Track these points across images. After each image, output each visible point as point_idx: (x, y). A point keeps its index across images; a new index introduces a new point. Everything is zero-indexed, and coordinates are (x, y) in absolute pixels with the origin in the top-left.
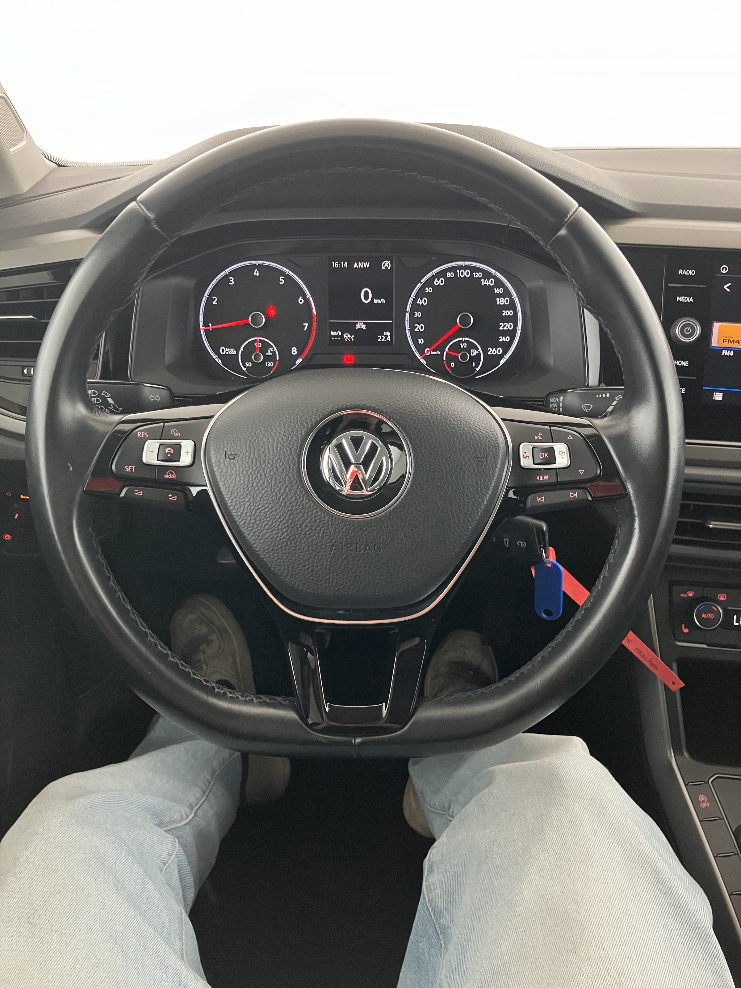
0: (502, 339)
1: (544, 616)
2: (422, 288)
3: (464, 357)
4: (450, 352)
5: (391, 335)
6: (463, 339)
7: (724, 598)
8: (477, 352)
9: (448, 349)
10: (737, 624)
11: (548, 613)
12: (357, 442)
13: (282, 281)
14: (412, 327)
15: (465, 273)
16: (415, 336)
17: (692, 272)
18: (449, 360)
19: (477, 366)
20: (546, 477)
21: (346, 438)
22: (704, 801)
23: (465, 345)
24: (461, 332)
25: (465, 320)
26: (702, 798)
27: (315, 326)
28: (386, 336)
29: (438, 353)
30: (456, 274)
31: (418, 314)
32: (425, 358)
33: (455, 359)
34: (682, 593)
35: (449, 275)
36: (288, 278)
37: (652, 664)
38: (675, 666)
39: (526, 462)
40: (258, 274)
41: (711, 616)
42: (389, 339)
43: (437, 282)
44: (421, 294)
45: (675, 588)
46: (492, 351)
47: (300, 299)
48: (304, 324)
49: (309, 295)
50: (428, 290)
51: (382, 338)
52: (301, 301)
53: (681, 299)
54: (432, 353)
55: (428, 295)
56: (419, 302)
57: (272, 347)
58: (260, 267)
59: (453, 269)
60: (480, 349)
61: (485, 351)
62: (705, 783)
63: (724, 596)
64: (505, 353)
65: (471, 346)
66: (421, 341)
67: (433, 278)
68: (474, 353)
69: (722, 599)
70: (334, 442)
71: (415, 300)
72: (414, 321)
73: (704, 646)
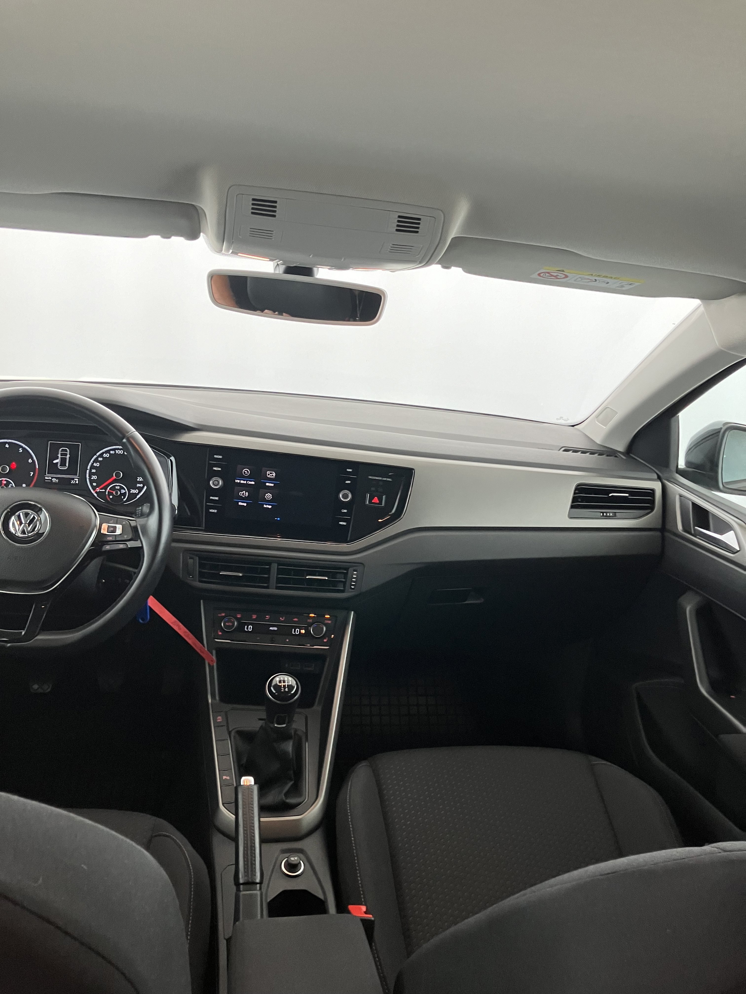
0: (138, 485)
1: (141, 621)
2: (97, 458)
3: (117, 493)
4: (110, 491)
5: (78, 481)
6: (118, 484)
7: (240, 616)
8: (125, 491)
9: (109, 489)
10: (247, 630)
11: (143, 620)
12: (27, 515)
13: (20, 451)
14: (90, 477)
15: (120, 452)
16: (92, 481)
17: (220, 457)
18: (109, 495)
19: (124, 498)
20: (111, 538)
21: (22, 512)
22: (220, 719)
23: (118, 488)
24: (115, 481)
25: (118, 475)
27: (37, 474)
28: (76, 481)
29: (104, 490)
30: (115, 452)
31: (94, 471)
32: (96, 492)
33: (112, 494)
34: (219, 614)
35: (112, 452)
36: (24, 449)
37: (202, 651)
38: (214, 652)
39: (104, 531)
40: (8, 447)
41: (231, 624)
42: (77, 482)
43: (105, 455)
44: (96, 461)
45: (216, 611)
46: (133, 491)
47: (30, 460)
48: (31, 473)
49: (35, 458)
50: (100, 459)
51: (73, 482)
52: (30, 461)
53: (215, 469)
54: (100, 490)
55: (100, 462)
56: (95, 465)
57: (11, 483)
58: (9, 443)
59: (114, 450)
60: (126, 490)
61: (129, 491)
64: (139, 492)
65: (122, 488)
66: (94, 484)
67: (103, 453)
68: (123, 491)
70: (17, 514)
71: (93, 464)
72: (91, 474)
73: (229, 641)
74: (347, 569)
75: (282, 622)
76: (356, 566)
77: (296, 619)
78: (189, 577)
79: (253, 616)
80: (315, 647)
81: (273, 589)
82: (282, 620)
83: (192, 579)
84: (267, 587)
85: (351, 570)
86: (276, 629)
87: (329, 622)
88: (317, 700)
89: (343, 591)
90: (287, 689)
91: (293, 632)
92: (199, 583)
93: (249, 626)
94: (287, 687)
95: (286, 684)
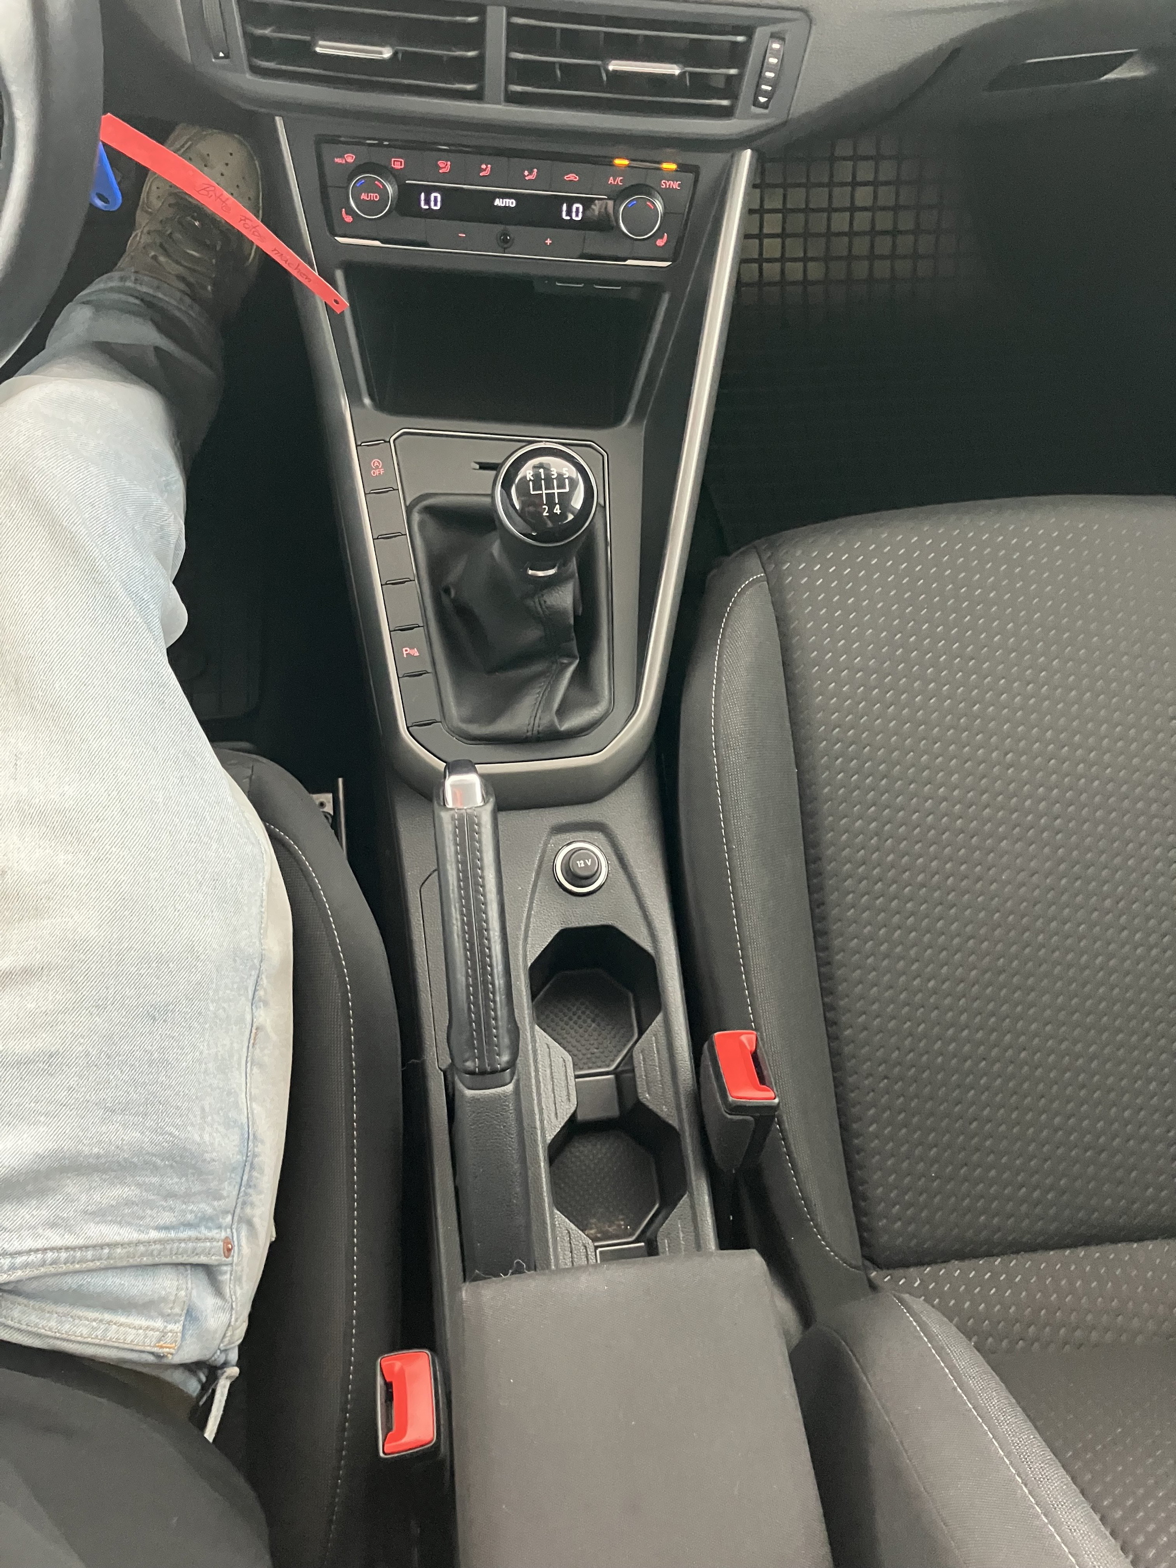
7: (401, 165)
10: (427, 208)
22: (377, 467)
26: (376, 462)
34: (337, 158)
37: (302, 274)
38: (339, 275)
41: (375, 196)
45: (326, 148)
62: (385, 442)
63: (401, 162)
69: (397, 166)
73: (377, 243)
74: (749, 31)
75: (530, 185)
76: (783, 20)
77: (572, 177)
78: (217, 57)
79: (442, 165)
80: (629, 262)
81: (499, 103)
82: (530, 177)
83: (226, 61)
84: (477, 96)
85: (761, 33)
86: (511, 203)
87: (675, 185)
88: (632, 406)
89: (726, 113)
90: (558, 506)
91: (564, 213)
92: (249, 76)
93: (433, 195)
94: (557, 502)
95: (556, 491)
